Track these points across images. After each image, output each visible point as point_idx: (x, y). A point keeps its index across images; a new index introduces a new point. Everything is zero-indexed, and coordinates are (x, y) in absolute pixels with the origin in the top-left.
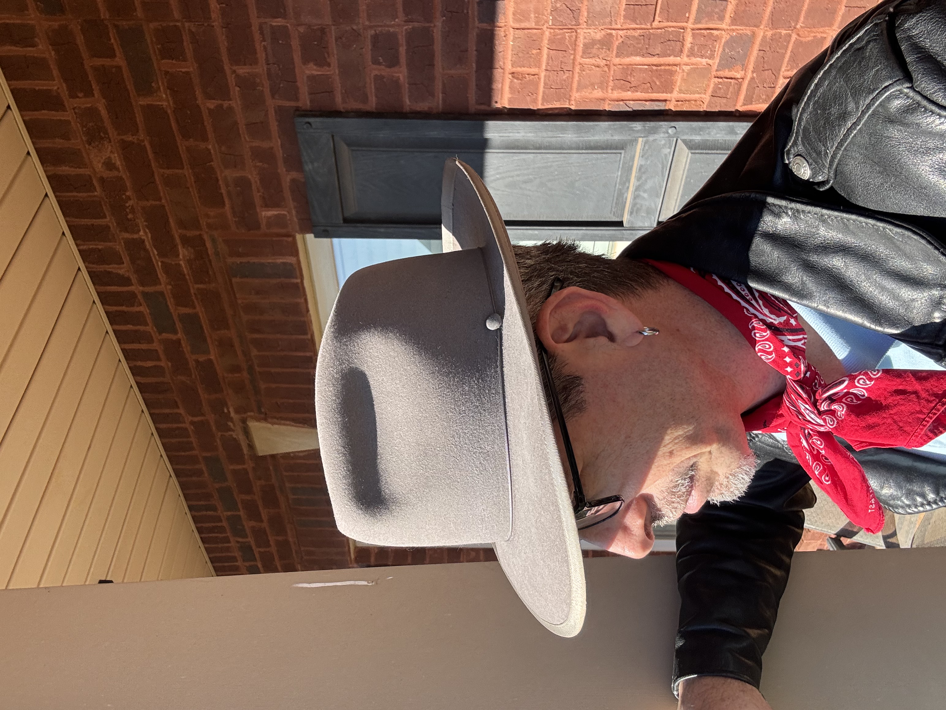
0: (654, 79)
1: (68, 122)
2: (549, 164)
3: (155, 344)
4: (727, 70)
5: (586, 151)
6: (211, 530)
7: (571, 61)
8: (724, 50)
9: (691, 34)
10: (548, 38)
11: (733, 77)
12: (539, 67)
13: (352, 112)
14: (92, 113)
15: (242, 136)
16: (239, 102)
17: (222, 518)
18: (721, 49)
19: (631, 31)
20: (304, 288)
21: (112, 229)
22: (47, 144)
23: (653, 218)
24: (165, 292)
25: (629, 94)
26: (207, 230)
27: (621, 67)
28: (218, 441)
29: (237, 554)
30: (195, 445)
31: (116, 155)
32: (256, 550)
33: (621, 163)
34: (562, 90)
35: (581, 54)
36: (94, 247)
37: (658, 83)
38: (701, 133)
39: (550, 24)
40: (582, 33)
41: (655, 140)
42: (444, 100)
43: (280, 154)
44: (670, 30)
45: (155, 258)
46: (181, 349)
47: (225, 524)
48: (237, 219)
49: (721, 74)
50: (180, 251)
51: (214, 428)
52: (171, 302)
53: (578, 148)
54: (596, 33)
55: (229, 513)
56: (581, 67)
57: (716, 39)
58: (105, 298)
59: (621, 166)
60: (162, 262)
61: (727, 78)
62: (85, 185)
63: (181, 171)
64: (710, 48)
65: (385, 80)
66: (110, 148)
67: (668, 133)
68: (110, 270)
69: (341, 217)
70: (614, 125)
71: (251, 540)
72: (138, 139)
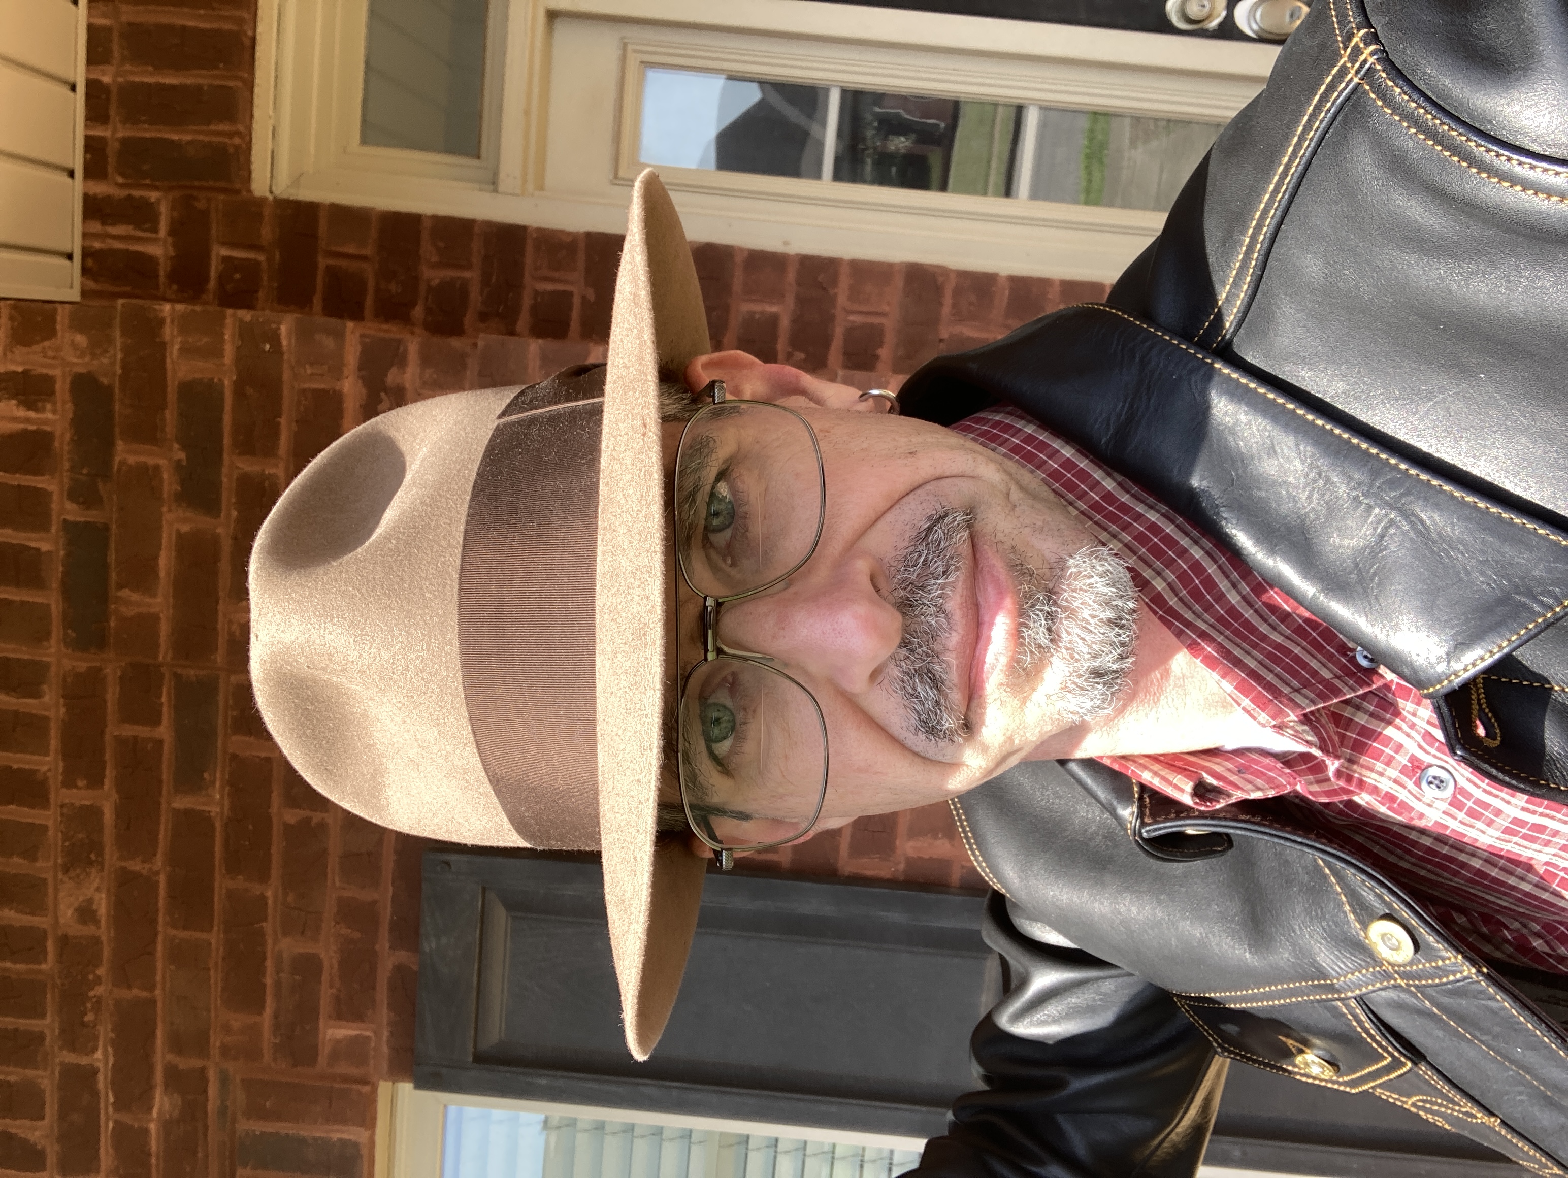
1: (43, 830)
2: (860, 967)
5: (925, 949)
14: (91, 815)
15: (329, 876)
16: (340, 816)
21: (48, 1041)
26: (217, 1059)
31: (103, 895)
43: (386, 914)
45: (106, 1109)
48: (278, 1039)
50: (157, 1099)
60: (116, 1122)
62: (31, 948)
63: (204, 936)
66: (98, 881)
68: (13, 1131)
69: (471, 1048)
72: (150, 869)
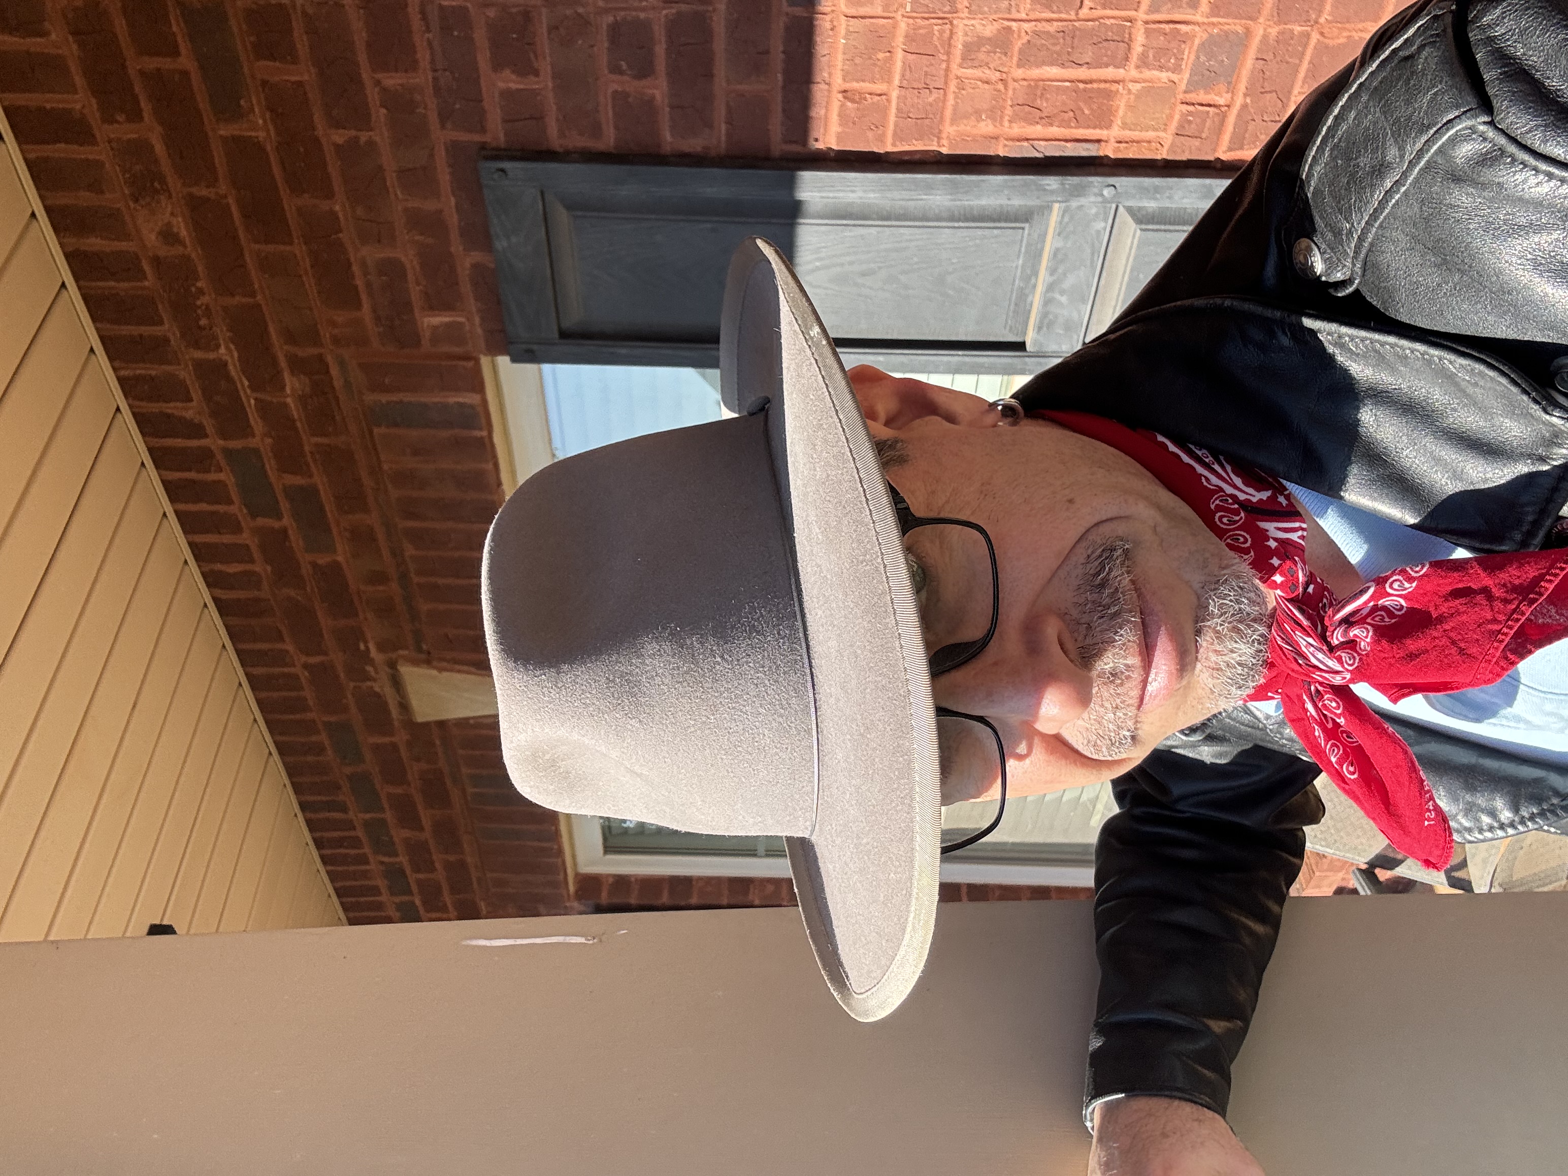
0: (1081, 104)
1: (99, 164)
2: (904, 245)
3: (245, 535)
4: (1202, 92)
5: (967, 224)
6: (339, 843)
7: (942, 72)
8: (1198, 58)
9: (1142, 31)
10: (903, 34)
11: (1212, 103)
12: (889, 82)
13: (575, 153)
14: (141, 148)
15: (391, 190)
16: (386, 134)
17: (356, 824)
18: (1192, 57)
19: (1044, 24)
20: (493, 446)
21: (172, 342)
22: (63, 199)
23: (1075, 337)
24: (262, 449)
25: (1038, 130)
26: (331, 347)
27: (1025, 83)
28: (350, 696)
29: (381, 883)
30: (311, 703)
31: (180, 219)
32: (413, 877)
33: (1024, 245)
34: (927, 122)
35: (958, 60)
36: (143, 372)
37: (1087, 112)
38: (1158, 196)
39: (908, 9)
40: (961, 26)
41: (1081, 207)
42: (729, 135)
43: (453, 220)
44: (1108, 22)
45: (245, 393)
46: (287, 543)
47: (360, 833)
48: (381, 329)
49: (1191, 97)
50: (287, 381)
51: (342, 675)
52: (270, 466)
53: (952, 219)
54: (984, 25)
55: (368, 816)
56: (958, 83)
57: (1185, 39)
58: (160, 458)
59: (1023, 249)
60: (256, 399)
61: (1202, 105)
62: (129, 269)
63: (288, 248)
64: (1174, 55)
65: (630, 100)
66: (170, 207)
67: (1102, 195)
68: (169, 411)
69: (555, 328)
70: (1013, 180)
71: (403, 859)
72: (217, 194)
